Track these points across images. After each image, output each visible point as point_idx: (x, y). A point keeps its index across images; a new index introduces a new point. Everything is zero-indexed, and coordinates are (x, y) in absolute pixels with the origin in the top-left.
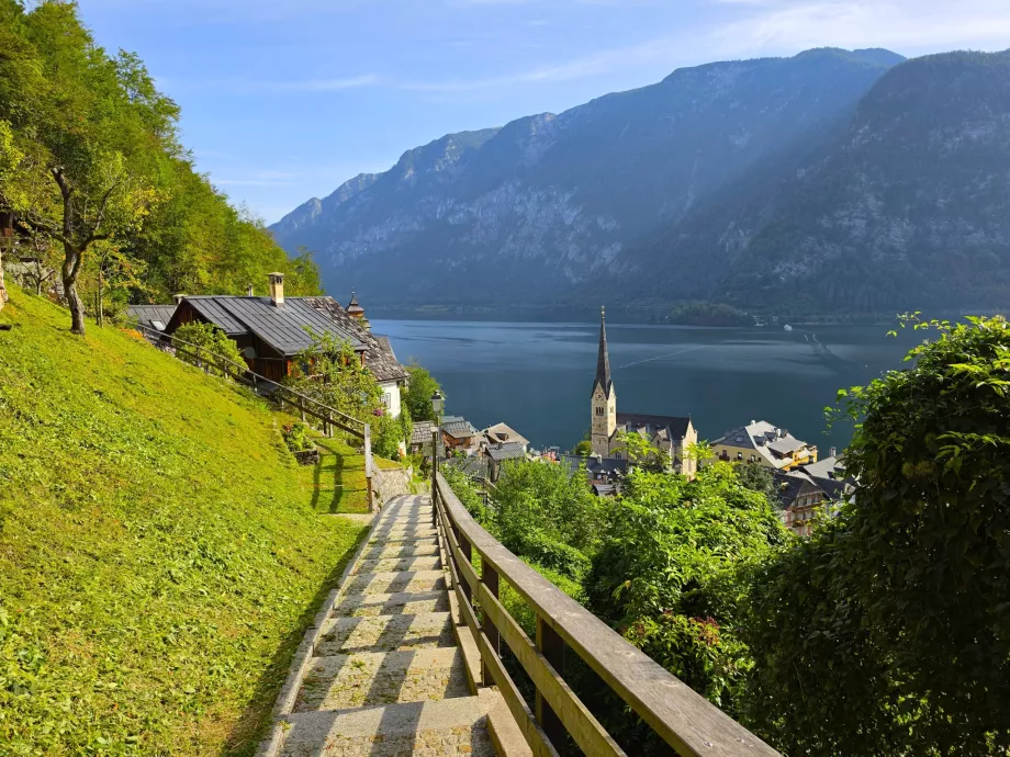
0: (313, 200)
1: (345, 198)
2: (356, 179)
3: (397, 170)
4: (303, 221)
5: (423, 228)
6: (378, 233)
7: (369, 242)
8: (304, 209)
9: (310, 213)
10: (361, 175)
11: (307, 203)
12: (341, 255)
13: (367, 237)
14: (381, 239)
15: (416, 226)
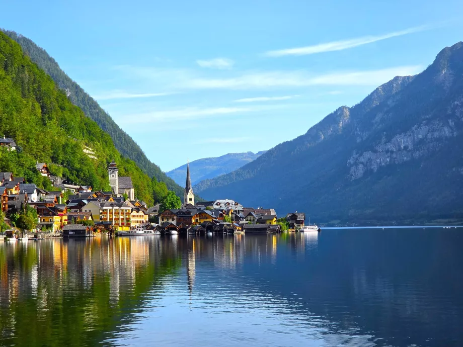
0: (341, 109)
1: (376, 103)
2: (391, 83)
3: (432, 71)
4: (330, 132)
5: (455, 134)
6: (403, 140)
7: (392, 152)
8: (331, 119)
9: (338, 123)
10: (397, 78)
11: (336, 112)
12: (361, 166)
13: (390, 146)
14: (406, 148)
15: (446, 132)
